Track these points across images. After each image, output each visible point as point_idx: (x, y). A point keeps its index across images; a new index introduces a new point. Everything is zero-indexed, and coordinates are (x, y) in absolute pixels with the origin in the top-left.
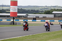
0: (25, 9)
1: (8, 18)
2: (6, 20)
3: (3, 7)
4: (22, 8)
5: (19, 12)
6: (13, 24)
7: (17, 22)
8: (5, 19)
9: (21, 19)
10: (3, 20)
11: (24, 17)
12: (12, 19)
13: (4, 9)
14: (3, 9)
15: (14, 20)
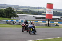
0: (60, 12)
1: (44, 20)
2: (41, 22)
4: (57, 11)
5: (54, 15)
6: (48, 26)
7: (52, 24)
8: (41, 21)
9: (56, 21)
11: (58, 20)
12: (47, 21)
13: (40, 11)
14: (39, 11)
15: (49, 22)
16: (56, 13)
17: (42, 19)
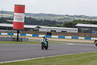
0: (36, 18)
1: (10, 31)
2: (6, 34)
3: (3, 14)
4: (32, 17)
5: (26, 23)
6: (17, 41)
7: (23, 37)
8: (6, 32)
9: (29, 33)
10: (2, 34)
12: (15, 33)
13: (4, 17)
14: (2, 18)
15: (19, 34)
16: (29, 21)
17: (8, 29)
